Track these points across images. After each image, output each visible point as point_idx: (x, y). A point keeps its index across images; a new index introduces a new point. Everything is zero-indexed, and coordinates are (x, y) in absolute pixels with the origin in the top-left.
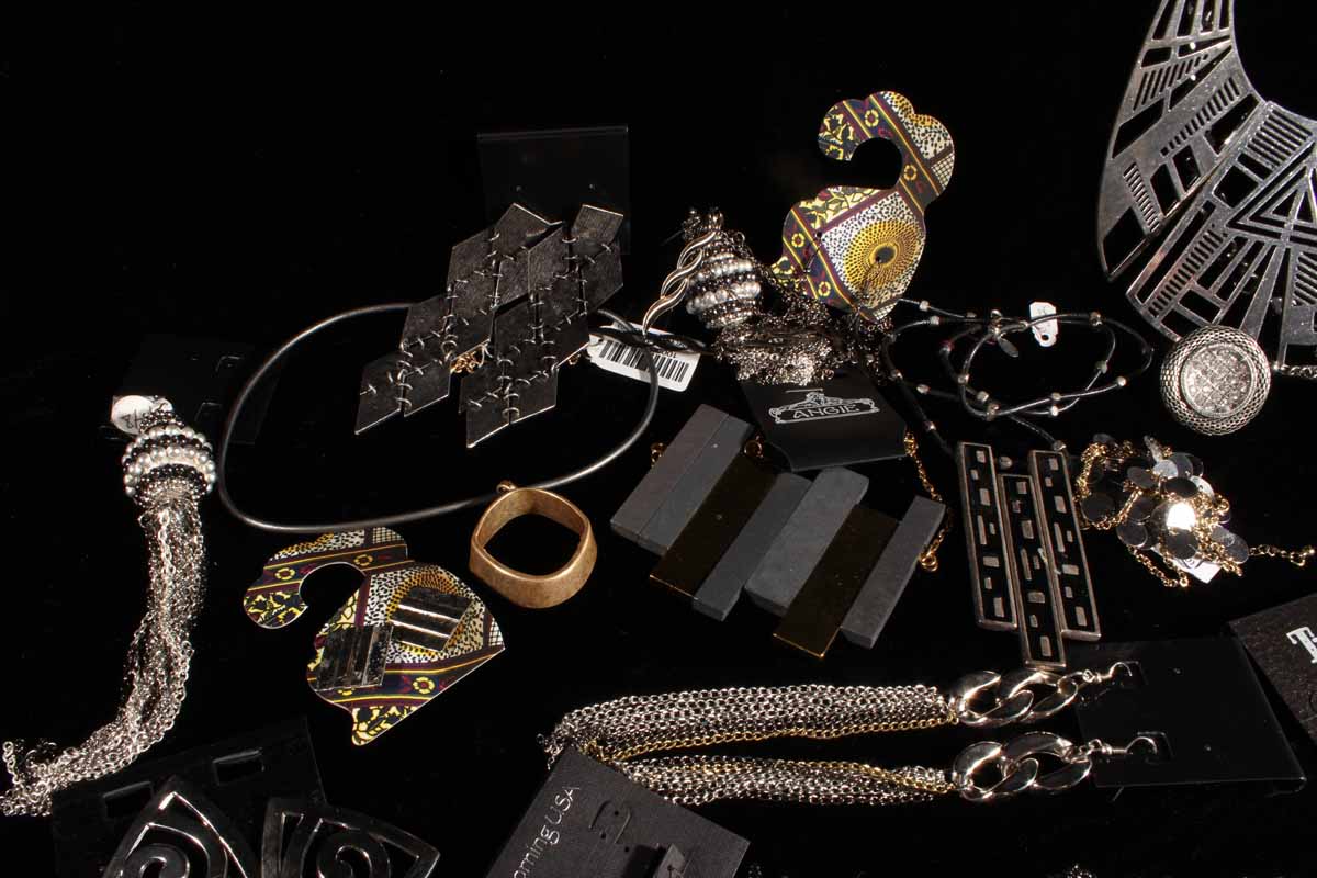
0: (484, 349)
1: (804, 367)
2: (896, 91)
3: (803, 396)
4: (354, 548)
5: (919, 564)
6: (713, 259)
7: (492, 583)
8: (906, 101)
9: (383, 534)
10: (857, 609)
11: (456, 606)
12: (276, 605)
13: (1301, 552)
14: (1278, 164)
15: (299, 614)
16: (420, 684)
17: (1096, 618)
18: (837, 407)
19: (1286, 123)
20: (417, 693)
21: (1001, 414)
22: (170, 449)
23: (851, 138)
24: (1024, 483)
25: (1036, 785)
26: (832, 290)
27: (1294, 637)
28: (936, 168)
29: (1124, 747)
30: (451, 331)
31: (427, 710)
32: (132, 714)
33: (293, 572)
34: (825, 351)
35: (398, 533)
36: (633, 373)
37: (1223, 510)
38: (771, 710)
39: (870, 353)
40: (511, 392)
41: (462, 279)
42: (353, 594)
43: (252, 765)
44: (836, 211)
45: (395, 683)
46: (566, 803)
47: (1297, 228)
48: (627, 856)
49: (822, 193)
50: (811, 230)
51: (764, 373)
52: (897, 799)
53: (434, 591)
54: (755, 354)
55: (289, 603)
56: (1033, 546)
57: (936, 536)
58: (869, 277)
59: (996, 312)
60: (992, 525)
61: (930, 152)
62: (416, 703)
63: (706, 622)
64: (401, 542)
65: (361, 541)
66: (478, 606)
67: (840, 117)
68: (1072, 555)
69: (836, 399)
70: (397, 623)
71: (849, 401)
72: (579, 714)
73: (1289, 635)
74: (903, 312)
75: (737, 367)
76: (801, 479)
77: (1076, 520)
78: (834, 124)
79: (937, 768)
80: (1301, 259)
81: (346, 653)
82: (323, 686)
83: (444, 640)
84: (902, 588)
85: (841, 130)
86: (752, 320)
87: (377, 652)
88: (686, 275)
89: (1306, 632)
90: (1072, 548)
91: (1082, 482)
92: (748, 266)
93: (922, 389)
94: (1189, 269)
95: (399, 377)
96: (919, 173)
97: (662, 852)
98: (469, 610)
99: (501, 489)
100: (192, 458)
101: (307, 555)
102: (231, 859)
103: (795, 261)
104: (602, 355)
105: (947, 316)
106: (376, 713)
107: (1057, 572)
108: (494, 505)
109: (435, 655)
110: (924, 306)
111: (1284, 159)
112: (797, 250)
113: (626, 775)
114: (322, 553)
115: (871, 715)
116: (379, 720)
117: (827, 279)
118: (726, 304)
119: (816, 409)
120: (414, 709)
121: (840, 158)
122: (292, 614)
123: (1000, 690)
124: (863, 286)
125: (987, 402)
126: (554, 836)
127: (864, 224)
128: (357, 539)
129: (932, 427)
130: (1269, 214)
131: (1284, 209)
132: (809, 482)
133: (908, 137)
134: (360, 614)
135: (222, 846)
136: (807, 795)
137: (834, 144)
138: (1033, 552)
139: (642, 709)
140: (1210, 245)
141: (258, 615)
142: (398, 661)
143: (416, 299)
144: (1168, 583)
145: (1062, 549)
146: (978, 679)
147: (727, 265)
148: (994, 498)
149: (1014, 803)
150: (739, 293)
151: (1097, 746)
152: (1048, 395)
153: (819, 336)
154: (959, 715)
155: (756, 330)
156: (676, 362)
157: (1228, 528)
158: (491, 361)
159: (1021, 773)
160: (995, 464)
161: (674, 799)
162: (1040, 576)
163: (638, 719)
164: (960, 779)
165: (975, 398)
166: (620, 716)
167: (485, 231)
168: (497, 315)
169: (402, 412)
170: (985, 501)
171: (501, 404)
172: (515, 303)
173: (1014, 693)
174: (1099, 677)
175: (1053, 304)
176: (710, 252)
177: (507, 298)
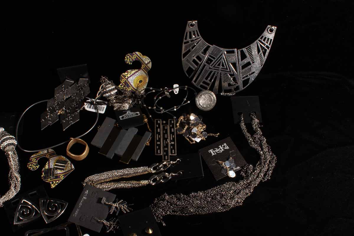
0: (64, 108)
1: (127, 106)
2: (138, 52)
4: (46, 154)
5: (146, 145)
6: (107, 86)
7: (71, 157)
8: (140, 53)
9: (50, 150)
10: (134, 155)
11: (65, 162)
12: (33, 166)
13: (217, 134)
15: (38, 167)
16: (61, 177)
17: (176, 151)
18: (132, 115)
19: (217, 49)
20: (61, 178)
21: (164, 112)
22: (9, 140)
23: (131, 60)
24: (166, 127)
25: (163, 181)
26: (132, 89)
27: (210, 151)
28: (148, 65)
29: (176, 174)
30: (57, 105)
31: (63, 181)
32: (12, 188)
33: (35, 159)
34: (131, 102)
35: (53, 150)
36: (94, 111)
37: (204, 127)
38: (120, 174)
39: (140, 100)
40: (70, 118)
41: (57, 94)
42: (47, 162)
43: (35, 194)
44: (130, 74)
45: (57, 177)
46: (87, 193)
47: (222, 68)
48: (97, 199)
49: (126, 71)
50: (125, 78)
51: (119, 108)
52: (140, 186)
53: (61, 160)
54: (116, 105)
55: (36, 165)
56: (166, 139)
57: (150, 139)
58: (139, 86)
59: (166, 88)
60: (159, 136)
61: (146, 62)
63: (109, 159)
64: (54, 152)
66: (69, 162)
67: (128, 57)
68: (173, 140)
69: (132, 113)
70: (56, 167)
71: (135, 113)
72: (88, 178)
73: (209, 151)
74: (147, 90)
75: (114, 107)
76: (125, 130)
77: (175, 133)
78: (127, 58)
79: (146, 180)
80: (224, 74)
81: (48, 173)
82: (45, 179)
83: (64, 169)
84: (143, 150)
85: (129, 59)
86: (115, 97)
87: (53, 172)
88: (102, 91)
89: (212, 150)
90: (173, 139)
91: (178, 125)
92: (114, 87)
93: (150, 108)
94: (203, 77)
95: (48, 117)
96: (145, 66)
97: (102, 198)
99: (71, 139)
100: (13, 141)
101: (37, 156)
102: (35, 208)
104: (87, 107)
105: (156, 90)
106: (54, 182)
107: (170, 144)
108: (70, 143)
109: (63, 171)
110: (151, 88)
111: (217, 56)
112: (123, 82)
113: (96, 187)
114: (40, 155)
115: (136, 172)
116: (55, 183)
117: (130, 87)
118: (110, 95)
119: (128, 116)
120: (61, 181)
121: (130, 64)
122: (37, 167)
123: (158, 166)
124: (138, 87)
125: (162, 110)
126: (85, 198)
127: (136, 76)
128: (46, 152)
129: (150, 116)
130: (216, 66)
131: (219, 65)
132: (127, 131)
133: (142, 60)
134: (49, 166)
135: (33, 207)
136: (125, 187)
137: (128, 61)
139: (98, 176)
140: (206, 72)
141: (31, 168)
142: (57, 173)
143: (49, 99)
144: (191, 143)
145: (172, 139)
146: (155, 164)
147: (110, 88)
148: (161, 130)
149: (159, 184)
150: (112, 93)
151: (172, 174)
152: (174, 107)
153: (129, 99)
154: (151, 171)
155: (117, 99)
156: (102, 107)
157: (205, 131)
158: (66, 111)
159: (160, 179)
160: (162, 123)
161: (104, 190)
162: (167, 145)
163: (98, 178)
164: (150, 182)
165: (160, 109)
166: (95, 177)
167: (61, 85)
168: (66, 101)
169: (50, 125)
170: (159, 131)
171: (69, 121)
172: (69, 98)
173: (160, 166)
174: (174, 162)
175: (178, 84)
176: (106, 85)
177: (67, 97)
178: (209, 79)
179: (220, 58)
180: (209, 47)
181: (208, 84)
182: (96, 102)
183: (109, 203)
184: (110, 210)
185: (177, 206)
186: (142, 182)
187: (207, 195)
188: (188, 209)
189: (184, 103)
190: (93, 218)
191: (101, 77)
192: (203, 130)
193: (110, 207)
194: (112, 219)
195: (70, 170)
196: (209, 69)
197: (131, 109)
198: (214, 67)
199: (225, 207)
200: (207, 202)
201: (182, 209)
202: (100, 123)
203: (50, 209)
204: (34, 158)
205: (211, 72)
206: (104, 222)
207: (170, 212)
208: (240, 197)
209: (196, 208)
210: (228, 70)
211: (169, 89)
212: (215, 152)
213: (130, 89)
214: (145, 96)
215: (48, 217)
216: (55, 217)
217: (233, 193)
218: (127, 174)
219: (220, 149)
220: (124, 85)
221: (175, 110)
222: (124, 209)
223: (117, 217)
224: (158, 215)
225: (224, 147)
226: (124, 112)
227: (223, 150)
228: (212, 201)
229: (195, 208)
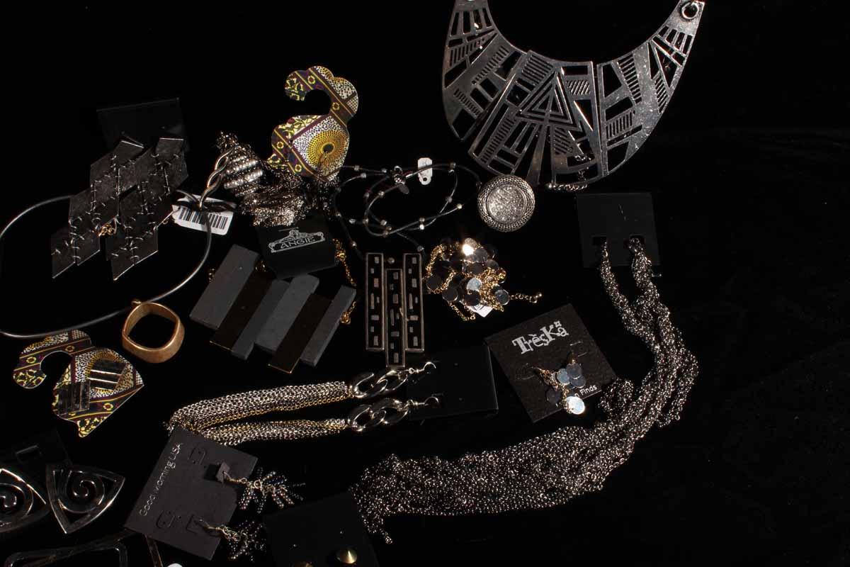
0: (116, 220)
1: (289, 216)
2: (322, 66)
3: (287, 234)
4: (64, 343)
5: (340, 323)
6: (235, 161)
7: (136, 353)
8: (328, 70)
9: (77, 334)
10: (307, 349)
11: (118, 367)
12: (30, 377)
13: (535, 295)
14: (538, 83)
15: (43, 380)
16: (107, 406)
17: (423, 341)
18: (304, 239)
19: (540, 62)
20: (105, 410)
21: (391, 233)
23: (302, 90)
24: (397, 273)
25: (386, 422)
26: (303, 168)
27: (516, 342)
28: (349, 103)
29: (423, 402)
30: (96, 211)
31: (111, 418)
33: (35, 359)
34: (300, 204)
35: (85, 332)
36: (198, 227)
37: (502, 276)
38: (268, 400)
39: (326, 201)
40: (133, 246)
41: (98, 180)
42: (67, 367)
43: (35, 452)
44: (299, 129)
45: (96, 407)
46: (177, 451)
47: (551, 115)
48: (206, 469)
49: (290, 120)
50: (286, 139)
51: (267, 220)
52: (323, 434)
53: (107, 361)
54: (259, 211)
55: (37, 375)
56: (396, 307)
57: (351, 306)
58: (322, 160)
59: (397, 167)
60: (378, 298)
61: (345, 96)
62: (106, 415)
63: (238, 360)
64: (87, 337)
65: (67, 338)
66: (129, 366)
67: (295, 80)
68: (416, 311)
69: (304, 234)
70: (92, 379)
71: (311, 235)
72: (181, 411)
73: (513, 342)
74: (344, 173)
75: (253, 218)
76: (285, 282)
77: (421, 291)
78: (292, 83)
79: (341, 419)
80: (556, 131)
81: (70, 397)
82: (61, 413)
83: (115, 385)
85: (296, 86)
86: (258, 191)
87: (84, 395)
88: (220, 172)
89: (522, 340)
90: (417, 306)
91: (429, 268)
92: (254, 162)
93: (352, 221)
94: (499, 138)
95: (72, 242)
96: (340, 106)
97: (220, 465)
98: (126, 368)
99: (134, 304)
101: (40, 349)
102: (34, 493)
103: (280, 156)
104: (180, 218)
105: (370, 172)
106: (88, 422)
107: (407, 320)
108: (131, 314)
109: (111, 392)
110: (357, 168)
111: (540, 80)
112: (280, 150)
113: (203, 436)
114: (50, 347)
115: (314, 397)
116: (90, 425)
117: (299, 163)
118: (243, 185)
119: (293, 242)
120: (105, 418)
121: (298, 99)
122: (39, 381)
123: (374, 380)
124: (319, 165)
125: (385, 226)
126: (173, 465)
127: (315, 134)
128: (64, 338)
129: (354, 245)
130: (536, 108)
131: (544, 106)
132: (288, 284)
133: (332, 88)
134: (73, 376)
135: (29, 488)
136: (283, 436)
137: (294, 93)
138: (397, 311)
139: (209, 406)
140: (507, 126)
141: (22, 383)
142: (95, 397)
143: (75, 192)
144: (465, 319)
145: (411, 307)
146: (364, 376)
147: (242, 164)
148: (381, 283)
149: (375, 431)
150: (250, 179)
151: (411, 403)
152: (417, 219)
153: (297, 195)
154: (354, 393)
155: (262, 196)
156: (221, 217)
157: (502, 286)
158: (120, 227)
159: (378, 417)
160: (384, 263)
161: (225, 444)
162: (399, 323)
163: (208, 410)
164: (351, 423)
165: (379, 224)
166: (199, 409)
167: (108, 155)
168: (120, 199)
169: (76, 263)
170: (376, 285)
171: (129, 254)
172: (129, 191)
173: (379, 381)
174: (418, 371)
175: (431, 158)
176: (232, 157)
177: (125, 189)
178: (516, 143)
179: (548, 85)
180: (516, 56)
181: (512, 159)
182: (205, 204)
183: (237, 479)
184: (239, 498)
185: (423, 489)
186: (330, 423)
187: (505, 464)
188: (454, 498)
189: (445, 211)
190: (193, 520)
191: (220, 135)
192: (497, 285)
193: (241, 489)
194: (246, 524)
195: (131, 389)
196: (516, 118)
197: (300, 224)
198: (530, 111)
199: (555, 496)
200: (507, 480)
201: (439, 499)
202: (215, 261)
203: (76, 494)
204: (33, 356)
205: (522, 124)
206: (223, 531)
207: (405, 507)
208: (596, 468)
209: (476, 496)
210: (568, 121)
211: (404, 172)
212: (529, 344)
213: (298, 168)
214: (339, 190)
215: (70, 517)
216: (89, 516)
217: (579, 455)
218: (289, 402)
219: (543, 335)
220: (282, 159)
221: (422, 227)
222: (279, 495)
223: (259, 519)
224: (372, 515)
225: (555, 330)
226: (282, 231)
227: (551, 339)
228: (522, 478)
229: (472, 496)
